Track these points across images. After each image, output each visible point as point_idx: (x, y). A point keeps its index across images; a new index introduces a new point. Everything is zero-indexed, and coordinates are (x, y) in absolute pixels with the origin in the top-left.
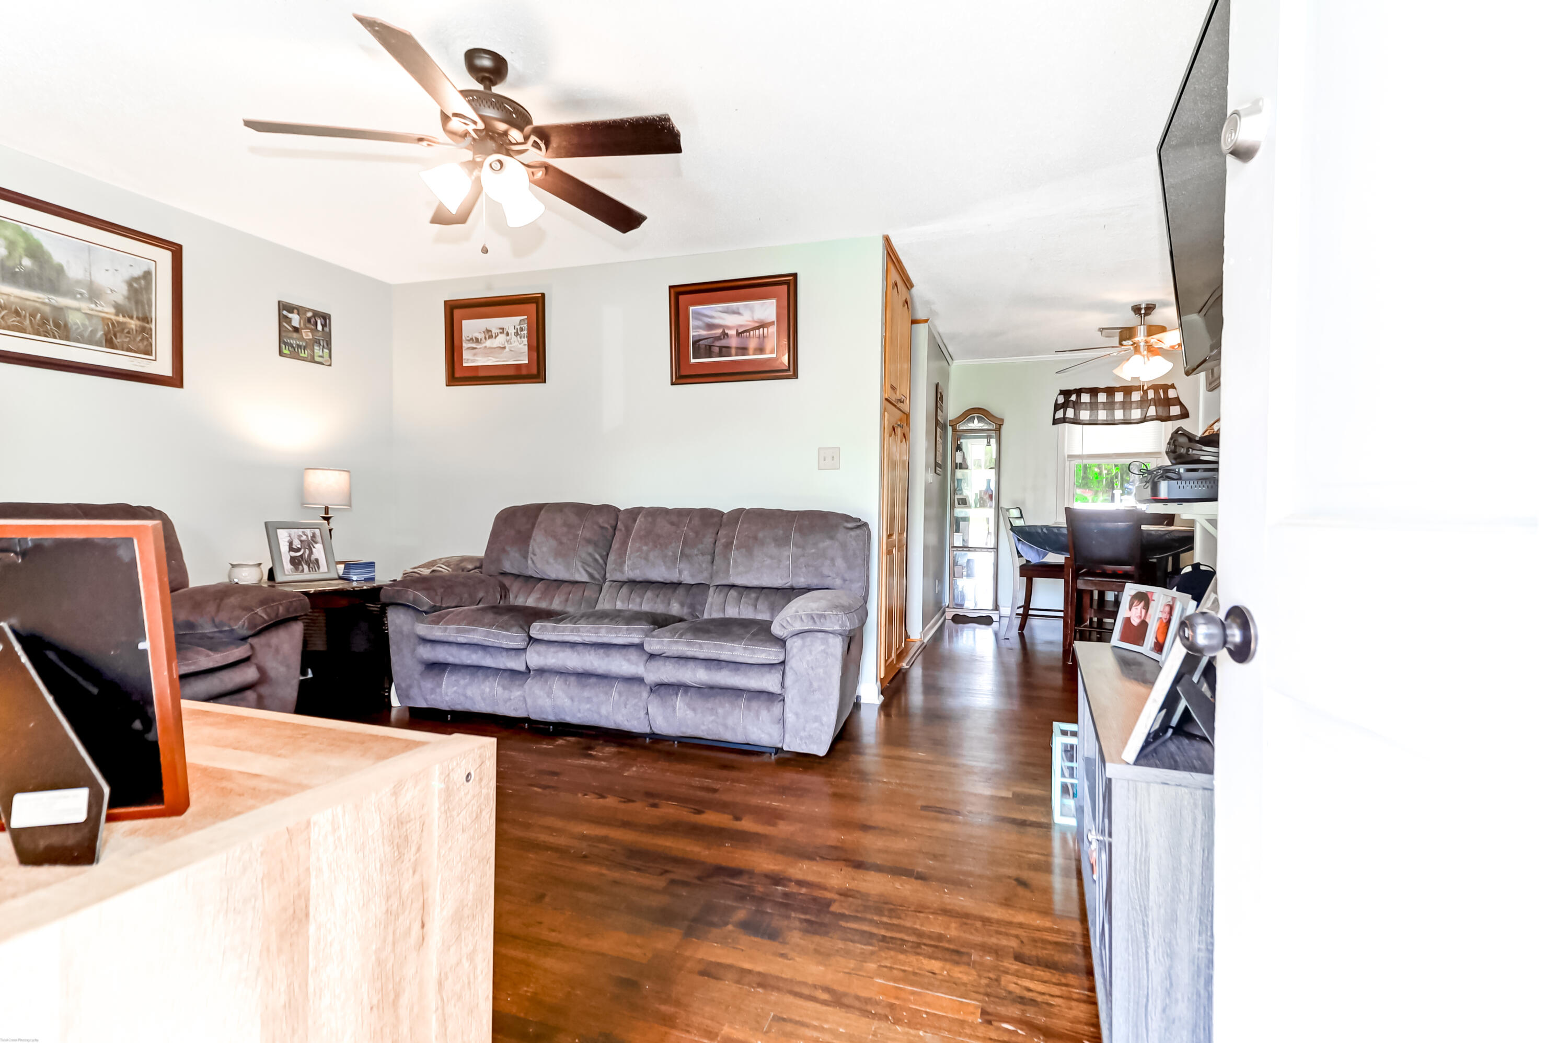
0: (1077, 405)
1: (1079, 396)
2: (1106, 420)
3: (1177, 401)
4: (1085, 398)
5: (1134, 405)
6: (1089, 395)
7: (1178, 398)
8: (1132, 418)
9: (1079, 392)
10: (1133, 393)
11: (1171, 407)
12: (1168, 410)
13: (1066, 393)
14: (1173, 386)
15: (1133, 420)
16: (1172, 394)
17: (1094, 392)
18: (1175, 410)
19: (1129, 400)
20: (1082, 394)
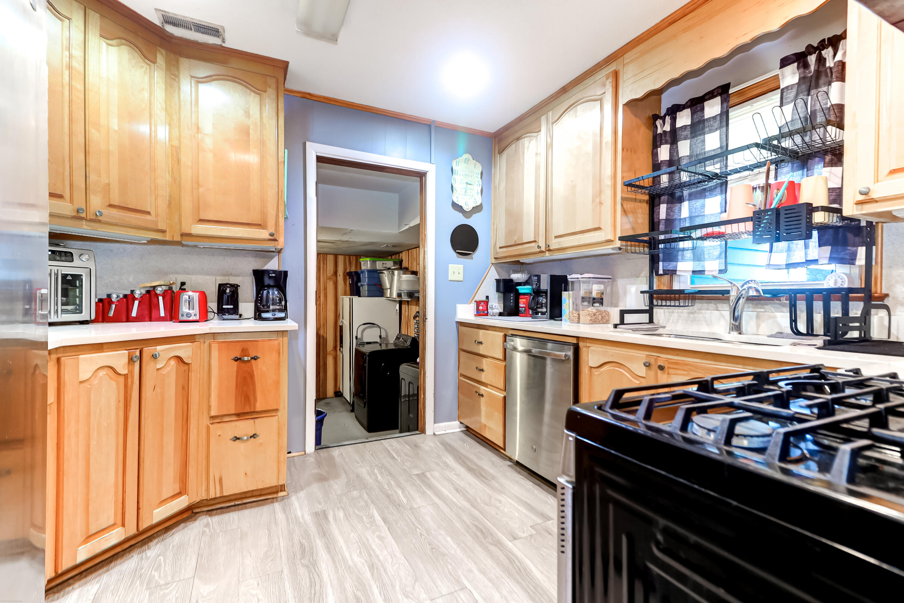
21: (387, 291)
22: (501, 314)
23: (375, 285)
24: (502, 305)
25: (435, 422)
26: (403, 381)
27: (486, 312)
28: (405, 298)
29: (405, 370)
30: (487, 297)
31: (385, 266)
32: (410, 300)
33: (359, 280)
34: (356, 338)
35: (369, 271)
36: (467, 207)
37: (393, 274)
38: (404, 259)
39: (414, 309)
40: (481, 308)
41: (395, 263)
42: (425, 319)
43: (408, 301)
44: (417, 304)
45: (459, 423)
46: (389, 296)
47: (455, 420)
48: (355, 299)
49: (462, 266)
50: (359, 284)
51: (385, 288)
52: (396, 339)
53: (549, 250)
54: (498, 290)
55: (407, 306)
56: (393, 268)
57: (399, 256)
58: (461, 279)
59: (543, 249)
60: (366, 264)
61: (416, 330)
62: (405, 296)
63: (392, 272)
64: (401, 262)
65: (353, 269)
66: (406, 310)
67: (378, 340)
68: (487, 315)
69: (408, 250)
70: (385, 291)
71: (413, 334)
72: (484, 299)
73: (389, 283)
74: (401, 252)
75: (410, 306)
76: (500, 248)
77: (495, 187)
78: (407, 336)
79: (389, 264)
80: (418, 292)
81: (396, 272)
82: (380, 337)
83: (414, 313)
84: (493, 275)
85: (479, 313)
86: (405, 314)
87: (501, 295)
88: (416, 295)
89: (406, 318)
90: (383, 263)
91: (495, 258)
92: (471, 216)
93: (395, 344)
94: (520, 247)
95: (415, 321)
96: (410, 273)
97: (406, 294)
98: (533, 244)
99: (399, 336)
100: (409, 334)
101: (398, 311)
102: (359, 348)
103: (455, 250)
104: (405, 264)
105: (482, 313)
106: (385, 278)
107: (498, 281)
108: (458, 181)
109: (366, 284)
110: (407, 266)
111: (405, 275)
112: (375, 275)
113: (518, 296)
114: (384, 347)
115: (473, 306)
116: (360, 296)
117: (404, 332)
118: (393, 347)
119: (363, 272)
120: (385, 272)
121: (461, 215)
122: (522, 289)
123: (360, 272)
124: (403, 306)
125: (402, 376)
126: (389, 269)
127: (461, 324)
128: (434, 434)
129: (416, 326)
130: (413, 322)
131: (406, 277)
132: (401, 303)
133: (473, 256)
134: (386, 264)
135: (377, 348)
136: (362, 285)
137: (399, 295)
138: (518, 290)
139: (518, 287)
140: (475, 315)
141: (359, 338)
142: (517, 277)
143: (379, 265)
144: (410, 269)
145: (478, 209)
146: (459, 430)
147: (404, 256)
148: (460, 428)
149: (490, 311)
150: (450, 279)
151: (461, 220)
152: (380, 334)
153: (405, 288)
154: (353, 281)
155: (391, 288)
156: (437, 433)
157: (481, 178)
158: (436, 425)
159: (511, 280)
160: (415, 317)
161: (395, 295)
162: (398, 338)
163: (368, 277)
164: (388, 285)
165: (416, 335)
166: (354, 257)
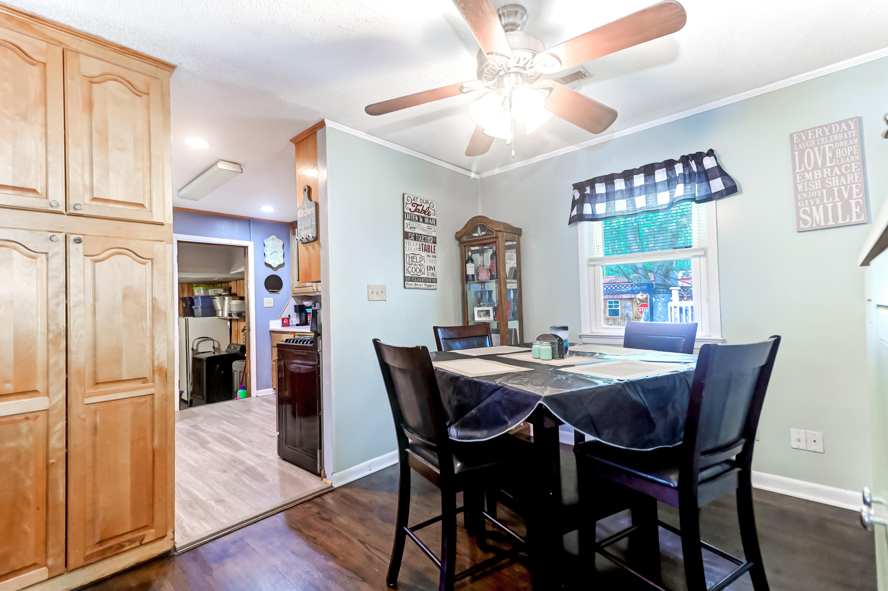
0: (593, 198)
1: (593, 188)
2: (627, 211)
3: (720, 171)
4: (600, 189)
5: (659, 187)
6: (604, 184)
7: (719, 167)
8: (659, 204)
9: (592, 183)
10: (656, 172)
11: (710, 182)
12: (706, 186)
13: (579, 187)
14: (711, 153)
15: (661, 206)
16: (709, 163)
17: (609, 180)
18: (717, 185)
19: (652, 182)
20: (596, 185)
21: (219, 312)
22: (297, 325)
23: (208, 307)
24: (299, 320)
25: (257, 390)
26: (235, 372)
27: (288, 324)
28: (235, 317)
29: (237, 365)
30: (289, 316)
31: (216, 292)
32: (239, 318)
33: (193, 303)
34: (192, 349)
35: (202, 297)
36: (275, 265)
37: (224, 299)
38: (233, 287)
39: (242, 325)
40: (284, 322)
41: (225, 290)
42: (249, 330)
43: (237, 320)
44: (244, 321)
45: (273, 389)
46: (221, 316)
47: (270, 388)
48: (190, 319)
49: (272, 298)
50: (193, 307)
51: (216, 310)
52: (227, 348)
53: (318, 291)
54: (295, 311)
55: (236, 323)
56: (224, 294)
57: (229, 284)
58: (272, 306)
59: (315, 290)
60: (199, 292)
61: (244, 340)
62: (235, 315)
63: (223, 297)
64: (230, 289)
65: (186, 295)
66: (235, 326)
67: (212, 350)
68: (289, 326)
69: (236, 280)
70: (217, 312)
71: (242, 343)
72: (288, 317)
73: (220, 306)
74: (230, 281)
75: (239, 323)
76: (296, 288)
77: (292, 253)
78: (237, 344)
79: (220, 291)
80: (244, 312)
81: (227, 298)
82: (214, 347)
83: (242, 328)
84: (293, 303)
85: (284, 325)
86: (235, 328)
87: (298, 314)
88: (244, 314)
89: (236, 332)
90: (215, 291)
91: (293, 293)
92: (278, 269)
93: (227, 351)
94: (305, 288)
95: (244, 334)
96: (238, 298)
97: (235, 314)
98: (311, 288)
99: (230, 345)
100: (238, 343)
101: (229, 327)
102: (194, 356)
103: (267, 290)
104: (233, 291)
105: (285, 325)
106: (217, 302)
107: (295, 306)
108: (268, 251)
109: (200, 307)
110: (236, 292)
111: (234, 301)
112: (208, 300)
113: (307, 314)
114: (217, 354)
115: (280, 321)
116: (194, 317)
117: (234, 341)
118: (225, 353)
119: (197, 297)
120: (216, 297)
121: (271, 269)
122: (309, 311)
123: (193, 297)
124: (233, 323)
125: (234, 368)
126: (220, 295)
127: (272, 332)
128: (257, 396)
129: (244, 337)
130: (242, 334)
131: (234, 302)
132: (231, 320)
133: (280, 292)
134: (217, 291)
135: (212, 355)
136: (196, 308)
137: (230, 315)
138: (306, 311)
139: (306, 310)
140: (282, 326)
141: (195, 350)
142: (307, 303)
143: (211, 292)
144: (238, 295)
145: (281, 266)
146: (273, 393)
147: (232, 284)
148: (273, 392)
149: (291, 323)
150: (265, 306)
151: (271, 272)
152: (213, 345)
153: (235, 309)
154: (186, 304)
155: (222, 310)
156: (258, 396)
157: (283, 248)
158: (258, 391)
159: (304, 306)
160: (243, 331)
161: (226, 315)
162: (229, 347)
163: (202, 302)
164: (219, 307)
165: (244, 344)
166: (187, 285)
